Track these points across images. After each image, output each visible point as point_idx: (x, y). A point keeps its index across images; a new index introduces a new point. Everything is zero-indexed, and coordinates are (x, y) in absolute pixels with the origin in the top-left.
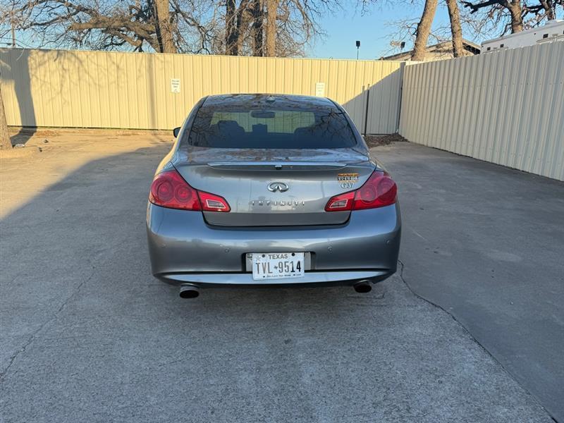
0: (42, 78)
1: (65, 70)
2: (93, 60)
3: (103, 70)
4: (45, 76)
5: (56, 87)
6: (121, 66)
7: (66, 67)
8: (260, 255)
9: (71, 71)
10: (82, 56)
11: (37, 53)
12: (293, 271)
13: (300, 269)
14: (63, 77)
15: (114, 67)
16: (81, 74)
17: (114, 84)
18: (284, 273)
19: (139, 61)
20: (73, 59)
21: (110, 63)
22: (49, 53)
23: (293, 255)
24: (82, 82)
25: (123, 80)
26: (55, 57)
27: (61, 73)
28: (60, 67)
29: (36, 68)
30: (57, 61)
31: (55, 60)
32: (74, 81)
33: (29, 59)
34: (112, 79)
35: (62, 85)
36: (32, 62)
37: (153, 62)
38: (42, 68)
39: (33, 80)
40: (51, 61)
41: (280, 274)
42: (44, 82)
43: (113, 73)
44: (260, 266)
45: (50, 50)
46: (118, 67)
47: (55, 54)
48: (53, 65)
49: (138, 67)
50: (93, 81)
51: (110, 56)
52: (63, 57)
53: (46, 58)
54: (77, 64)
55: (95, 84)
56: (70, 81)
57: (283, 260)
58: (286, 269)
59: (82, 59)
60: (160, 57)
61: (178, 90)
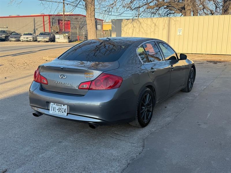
0: (126, 31)
1: (134, 27)
2: (145, 22)
3: (149, 26)
4: (127, 30)
5: (130, 35)
6: (156, 24)
7: (135, 26)
8: (53, 104)
9: (136, 28)
10: (141, 21)
11: (125, 21)
12: (63, 112)
13: (65, 112)
14: (133, 30)
15: (154, 25)
16: (140, 28)
17: (152, 32)
18: (60, 113)
19: (164, 22)
20: (138, 22)
21: (152, 23)
22: (129, 20)
23: (64, 105)
24: (140, 32)
25: (157, 30)
26: (131, 22)
27: (133, 28)
28: (133, 26)
29: (124, 27)
30: (132, 24)
31: (131, 23)
32: (137, 32)
33: (122, 23)
34: (152, 30)
35: (132, 34)
36: (123, 24)
37: (171, 21)
38: (126, 27)
39: (123, 32)
40: (130, 24)
41: (59, 113)
42: (126, 32)
43: (153, 27)
44: (53, 108)
45: (129, 19)
46: (155, 25)
47: (131, 20)
48: (130, 25)
49: (164, 24)
50: (145, 31)
51: (152, 20)
52: (134, 22)
53: (128, 22)
54: (139, 25)
55: (145, 33)
56: (136, 32)
57: (60, 107)
58: (61, 111)
59: (141, 22)
60: (174, 19)
61: (181, 33)
